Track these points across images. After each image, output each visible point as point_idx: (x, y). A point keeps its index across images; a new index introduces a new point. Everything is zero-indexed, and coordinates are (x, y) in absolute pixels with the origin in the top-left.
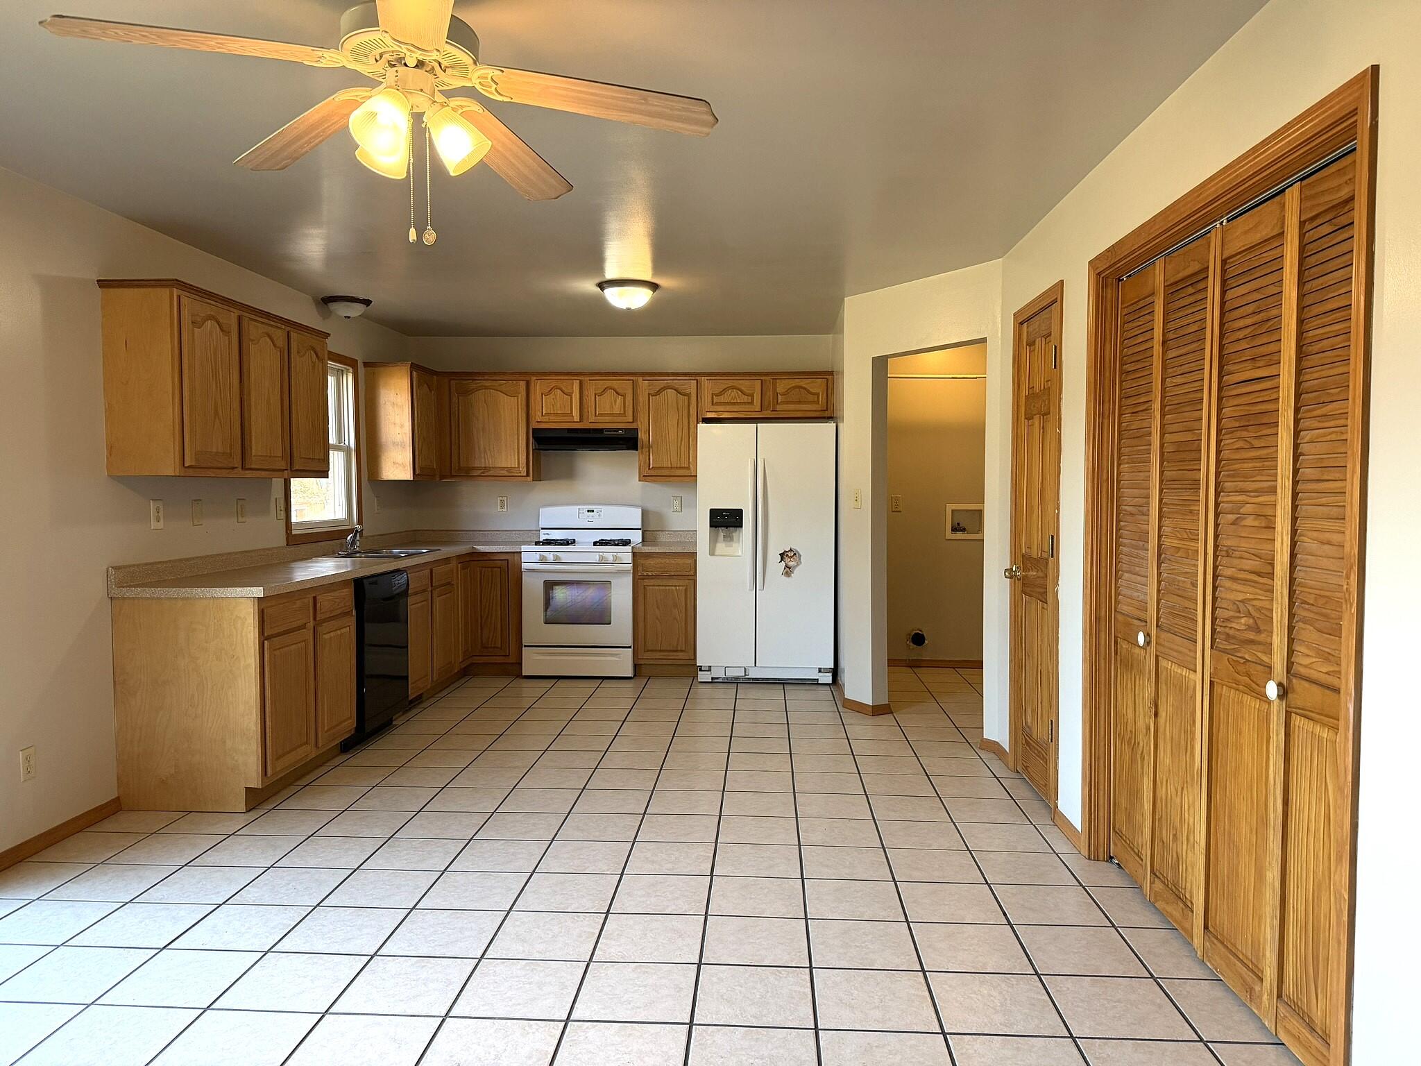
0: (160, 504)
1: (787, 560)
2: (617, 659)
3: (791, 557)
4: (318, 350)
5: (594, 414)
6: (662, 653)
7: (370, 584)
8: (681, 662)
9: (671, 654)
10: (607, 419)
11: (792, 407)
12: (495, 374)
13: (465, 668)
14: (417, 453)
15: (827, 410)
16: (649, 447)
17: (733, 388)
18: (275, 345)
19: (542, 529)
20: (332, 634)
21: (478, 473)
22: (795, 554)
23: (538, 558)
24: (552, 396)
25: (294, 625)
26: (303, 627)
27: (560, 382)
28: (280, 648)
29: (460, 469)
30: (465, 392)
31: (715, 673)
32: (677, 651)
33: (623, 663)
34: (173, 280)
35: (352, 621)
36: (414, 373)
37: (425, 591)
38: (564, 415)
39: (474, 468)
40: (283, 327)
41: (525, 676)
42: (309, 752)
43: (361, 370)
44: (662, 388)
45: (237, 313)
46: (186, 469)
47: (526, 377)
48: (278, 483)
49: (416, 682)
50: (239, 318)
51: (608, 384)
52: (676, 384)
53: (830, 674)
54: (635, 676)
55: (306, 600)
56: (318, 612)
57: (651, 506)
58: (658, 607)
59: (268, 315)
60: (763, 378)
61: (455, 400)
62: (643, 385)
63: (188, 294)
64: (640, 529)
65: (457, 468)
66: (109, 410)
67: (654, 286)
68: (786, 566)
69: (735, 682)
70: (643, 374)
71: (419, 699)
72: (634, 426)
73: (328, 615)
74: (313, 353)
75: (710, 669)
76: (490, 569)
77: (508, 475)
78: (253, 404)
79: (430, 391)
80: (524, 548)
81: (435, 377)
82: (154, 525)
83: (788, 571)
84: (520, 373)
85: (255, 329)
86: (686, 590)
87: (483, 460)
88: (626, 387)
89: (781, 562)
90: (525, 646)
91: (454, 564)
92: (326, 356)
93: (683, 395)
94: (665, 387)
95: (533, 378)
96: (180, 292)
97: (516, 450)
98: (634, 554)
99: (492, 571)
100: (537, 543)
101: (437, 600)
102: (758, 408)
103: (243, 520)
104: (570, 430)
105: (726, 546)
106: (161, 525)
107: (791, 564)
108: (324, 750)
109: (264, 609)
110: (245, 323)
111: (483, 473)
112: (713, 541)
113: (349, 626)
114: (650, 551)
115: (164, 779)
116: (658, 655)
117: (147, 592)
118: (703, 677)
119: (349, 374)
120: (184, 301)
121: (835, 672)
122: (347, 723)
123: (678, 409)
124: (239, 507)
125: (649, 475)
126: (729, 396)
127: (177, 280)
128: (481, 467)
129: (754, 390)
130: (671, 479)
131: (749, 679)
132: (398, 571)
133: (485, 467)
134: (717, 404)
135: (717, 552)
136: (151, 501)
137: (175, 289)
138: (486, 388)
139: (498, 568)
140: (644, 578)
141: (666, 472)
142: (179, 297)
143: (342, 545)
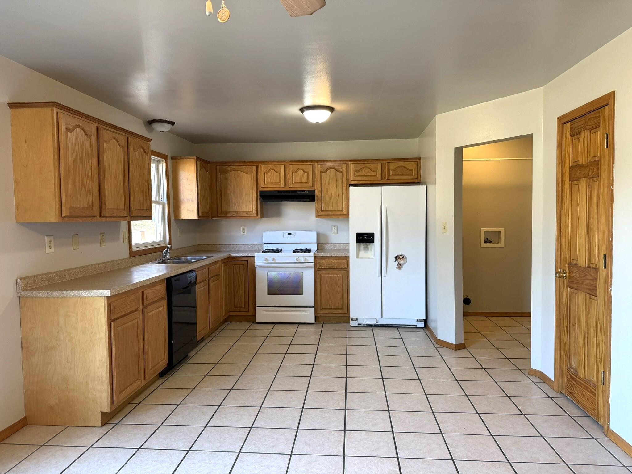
0: (52, 239)
1: (399, 260)
2: (306, 314)
3: (401, 259)
4: (145, 148)
5: (292, 182)
6: (330, 310)
7: (175, 280)
8: (340, 315)
9: (335, 310)
10: (298, 185)
11: (397, 177)
12: (240, 162)
13: (226, 319)
14: (200, 205)
15: (417, 178)
16: (321, 200)
17: (366, 168)
18: (119, 145)
19: (265, 243)
20: (153, 312)
21: (231, 215)
22: (403, 257)
23: (264, 260)
24: (269, 173)
25: (130, 310)
26: (136, 310)
27: (274, 166)
28: (121, 326)
29: (222, 212)
30: (224, 172)
31: (360, 322)
32: (338, 309)
33: (309, 316)
34: (53, 102)
35: (165, 303)
36: (198, 162)
37: (205, 280)
38: (276, 183)
39: (229, 212)
40: (125, 134)
41: (257, 323)
42: (141, 383)
43: (170, 160)
44: (328, 169)
45: (96, 125)
46: (64, 218)
47: (256, 164)
48: (124, 224)
49: (201, 331)
50: (97, 128)
51: (299, 167)
52: (336, 166)
53: (423, 323)
54: (315, 322)
55: (137, 294)
56: (145, 300)
57: (321, 231)
58: (328, 286)
59: (115, 127)
60: (382, 162)
61: (219, 176)
62: (318, 167)
63: (63, 112)
64: (316, 243)
65: (220, 212)
66: (17, 183)
67: (332, 109)
68: (399, 264)
69: (371, 326)
70: (318, 161)
71: (203, 339)
72: (313, 189)
73: (151, 301)
74: (142, 149)
75: (357, 319)
76: (238, 266)
77: (246, 216)
78: (106, 178)
79: (206, 171)
80: (256, 254)
81: (208, 164)
82: (48, 250)
83: (400, 266)
84: (253, 162)
85: (106, 135)
86: (343, 276)
87: (234, 208)
88: (309, 168)
89: (395, 261)
90: (257, 307)
91: (220, 263)
92: (150, 152)
93: (339, 172)
94: (329, 168)
95: (260, 164)
96: (58, 110)
97: (251, 203)
98: (315, 257)
99: (239, 267)
100: (263, 252)
101: (212, 284)
102: (380, 178)
103: (104, 244)
104: (279, 192)
105: (365, 253)
106: (52, 250)
107: (401, 262)
108: (149, 380)
109: (111, 303)
110: (101, 130)
111: (234, 215)
112: (358, 250)
113: (164, 306)
114: (323, 256)
115: (52, 406)
116: (327, 311)
117: (40, 294)
118: (353, 323)
119: (163, 162)
120: (61, 115)
121: (426, 321)
122: (163, 362)
123: (336, 179)
124: (101, 237)
125: (321, 215)
126: (364, 172)
127: (55, 102)
128: (233, 212)
129: (378, 169)
130: (333, 216)
131: (378, 324)
132: (191, 271)
133: (235, 212)
134: (358, 176)
135: (360, 256)
136: (46, 237)
137: (55, 108)
138: (235, 170)
139: (243, 265)
140: (320, 270)
141: (331, 213)
142: (57, 113)
143: (160, 255)
